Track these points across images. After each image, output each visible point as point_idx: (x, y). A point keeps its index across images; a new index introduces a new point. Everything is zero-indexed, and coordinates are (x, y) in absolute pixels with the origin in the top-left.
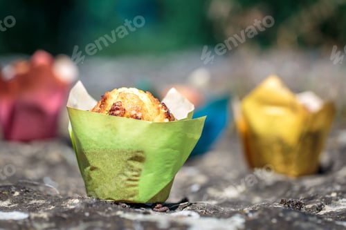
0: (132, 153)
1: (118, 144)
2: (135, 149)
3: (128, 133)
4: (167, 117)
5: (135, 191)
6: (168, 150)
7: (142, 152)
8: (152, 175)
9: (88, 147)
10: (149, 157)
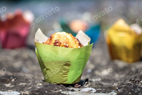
0: (65, 62)
1: (58, 59)
2: (66, 61)
3: (63, 54)
4: (79, 45)
5: (66, 79)
6: (80, 60)
7: (69, 62)
8: (73, 71)
9: (45, 60)
10: (72, 64)
